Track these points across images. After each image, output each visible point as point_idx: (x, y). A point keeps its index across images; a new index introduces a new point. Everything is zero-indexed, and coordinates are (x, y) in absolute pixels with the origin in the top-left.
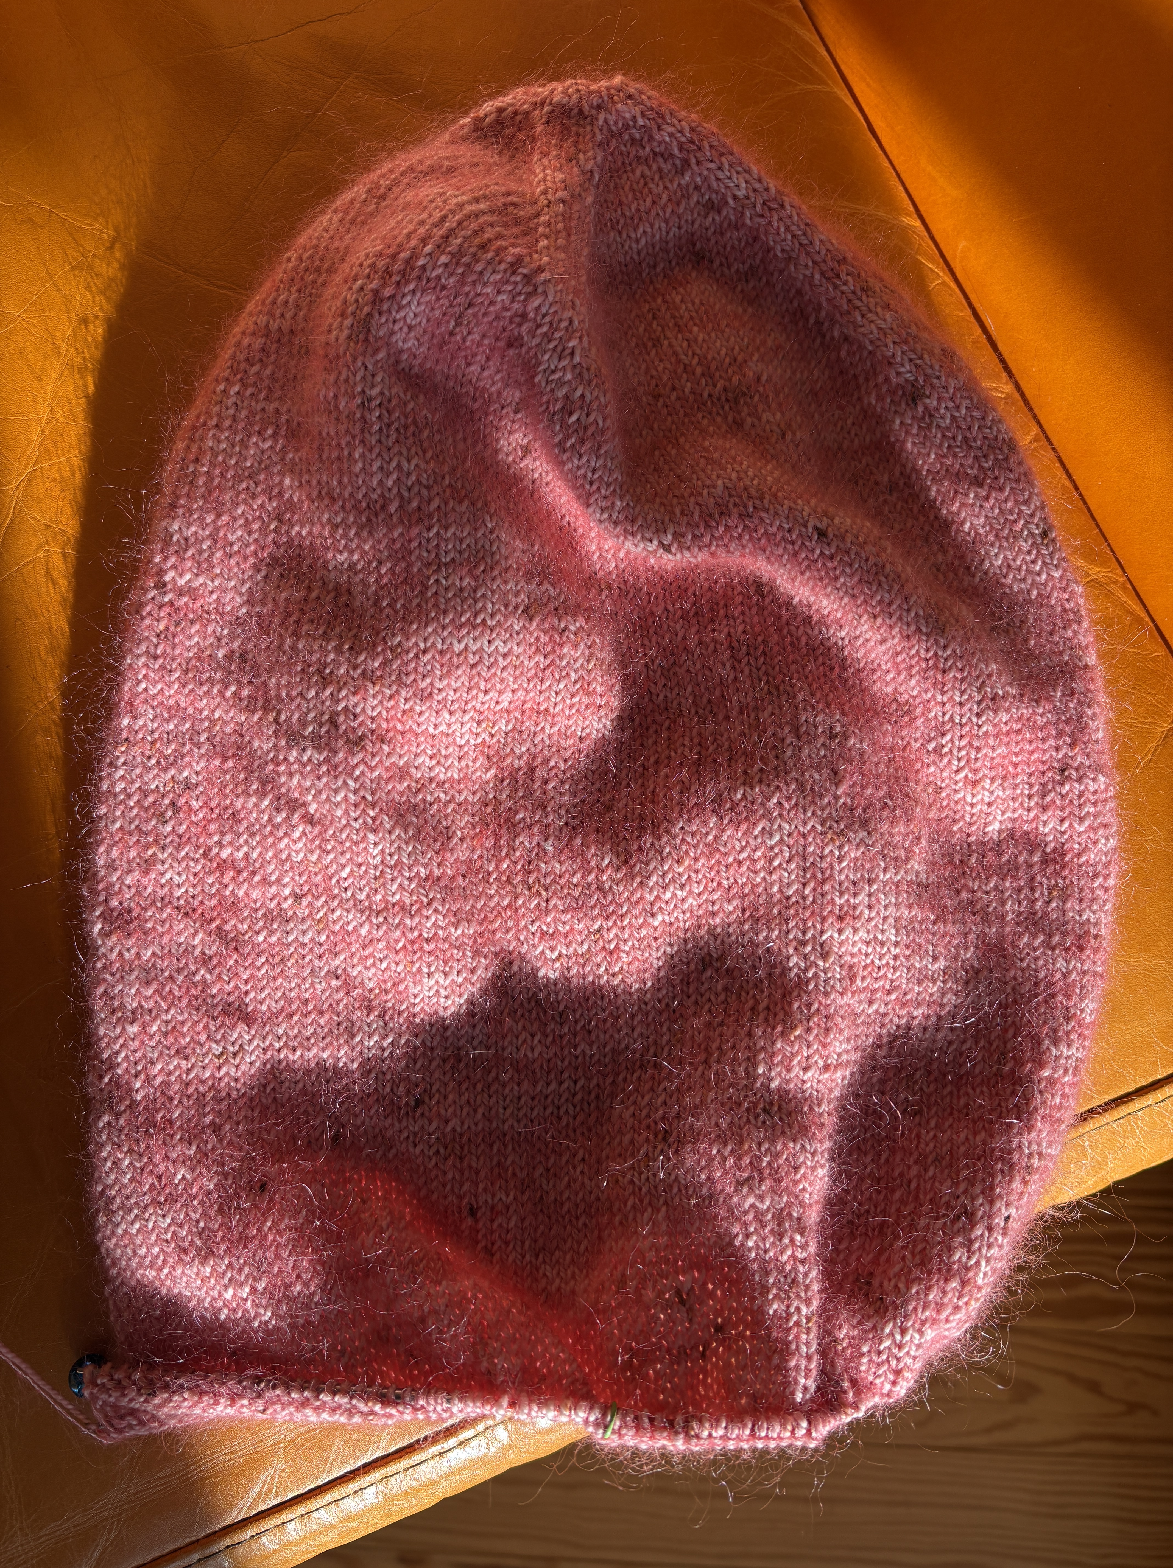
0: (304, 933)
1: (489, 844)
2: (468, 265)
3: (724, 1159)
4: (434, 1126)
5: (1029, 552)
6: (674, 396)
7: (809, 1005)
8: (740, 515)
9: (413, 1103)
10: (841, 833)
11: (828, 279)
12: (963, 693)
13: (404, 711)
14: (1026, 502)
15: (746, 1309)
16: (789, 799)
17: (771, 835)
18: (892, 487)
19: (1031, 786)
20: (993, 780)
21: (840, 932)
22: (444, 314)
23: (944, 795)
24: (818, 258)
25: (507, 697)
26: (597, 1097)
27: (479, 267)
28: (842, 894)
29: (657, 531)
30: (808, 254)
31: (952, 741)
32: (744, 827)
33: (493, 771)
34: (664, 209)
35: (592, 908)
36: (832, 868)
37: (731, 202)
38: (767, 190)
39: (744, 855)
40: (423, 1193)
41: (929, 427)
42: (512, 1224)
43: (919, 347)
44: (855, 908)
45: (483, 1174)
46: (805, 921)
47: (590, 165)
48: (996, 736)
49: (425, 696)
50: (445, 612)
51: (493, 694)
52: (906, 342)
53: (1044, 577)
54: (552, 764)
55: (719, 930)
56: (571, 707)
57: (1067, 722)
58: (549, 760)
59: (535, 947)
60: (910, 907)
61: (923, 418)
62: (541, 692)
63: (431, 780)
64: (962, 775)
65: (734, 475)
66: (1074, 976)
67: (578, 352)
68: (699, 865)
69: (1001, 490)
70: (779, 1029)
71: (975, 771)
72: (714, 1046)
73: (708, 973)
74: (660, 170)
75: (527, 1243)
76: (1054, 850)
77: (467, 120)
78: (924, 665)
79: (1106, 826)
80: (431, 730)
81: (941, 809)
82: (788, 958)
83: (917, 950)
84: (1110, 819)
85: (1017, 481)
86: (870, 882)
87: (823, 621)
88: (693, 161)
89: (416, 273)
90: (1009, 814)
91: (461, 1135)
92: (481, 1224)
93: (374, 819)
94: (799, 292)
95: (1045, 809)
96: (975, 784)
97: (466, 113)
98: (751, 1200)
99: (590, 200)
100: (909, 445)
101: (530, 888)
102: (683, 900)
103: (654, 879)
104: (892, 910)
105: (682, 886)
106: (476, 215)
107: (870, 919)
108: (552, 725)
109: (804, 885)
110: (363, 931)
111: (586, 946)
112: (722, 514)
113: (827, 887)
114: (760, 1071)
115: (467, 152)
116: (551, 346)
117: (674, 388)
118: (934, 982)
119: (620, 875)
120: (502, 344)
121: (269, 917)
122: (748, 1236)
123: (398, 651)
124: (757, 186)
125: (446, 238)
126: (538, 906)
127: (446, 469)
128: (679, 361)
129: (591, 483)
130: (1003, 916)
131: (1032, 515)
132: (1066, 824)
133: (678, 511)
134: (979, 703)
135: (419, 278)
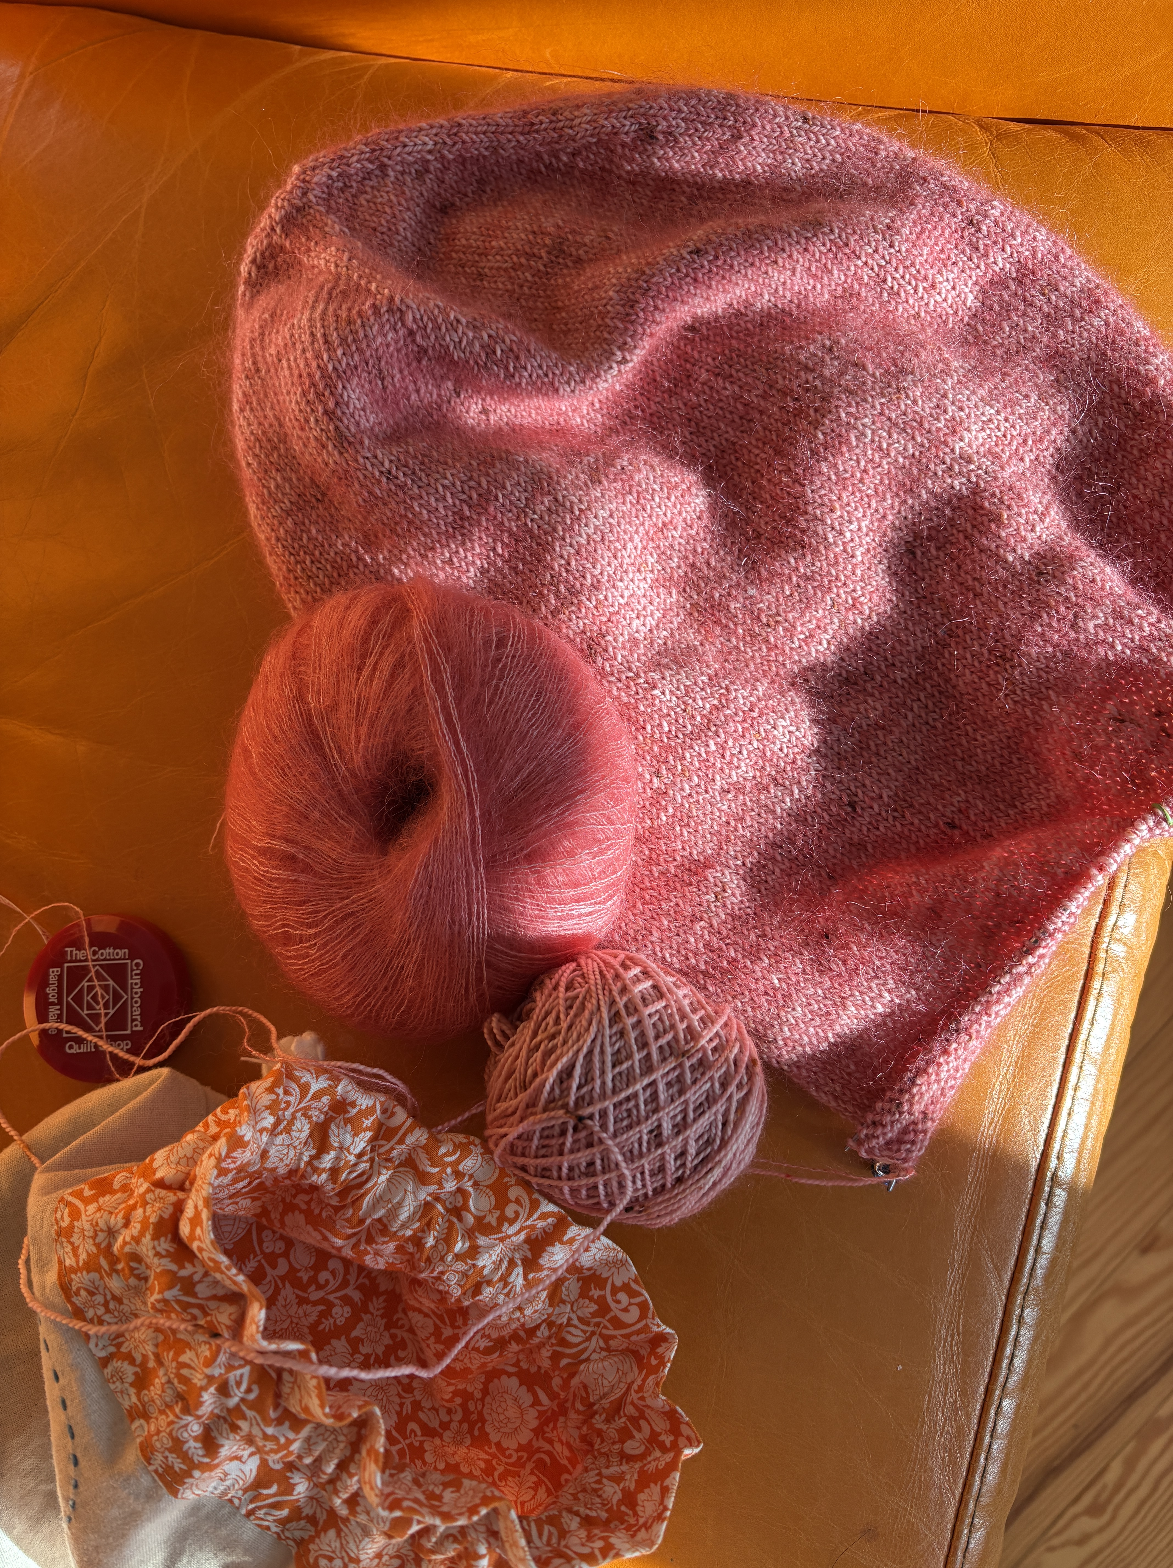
0: (682, 789)
1: (718, 631)
2: (354, 340)
3: (1050, 625)
4: (876, 807)
5: (809, 139)
6: (526, 290)
7: (993, 495)
8: (643, 295)
9: (849, 809)
10: (898, 390)
11: (529, 133)
12: (869, 244)
13: (596, 608)
14: (775, 116)
15: (1161, 686)
16: (849, 405)
17: (864, 434)
18: (692, 198)
19: (963, 252)
20: (939, 272)
21: (961, 440)
22: (370, 382)
23: (923, 314)
24: (510, 129)
25: (637, 538)
26: (940, 692)
27: (361, 334)
28: (938, 419)
29: (608, 359)
30: (502, 133)
31: (894, 278)
32: (844, 449)
33: (674, 591)
34: (400, 204)
35: (815, 594)
36: (916, 412)
37: (429, 157)
38: (442, 127)
39: (863, 463)
40: (913, 849)
41: (676, 141)
42: (981, 806)
43: (621, 105)
44: (953, 419)
45: (932, 800)
46: (937, 457)
47: (337, 227)
48: (914, 246)
49: (596, 586)
50: (555, 530)
51: (629, 545)
52: (611, 112)
53: (833, 142)
54: (699, 550)
55: (897, 523)
56: (675, 506)
57: (941, 196)
58: (695, 549)
59: (809, 653)
60: (980, 385)
61: (667, 141)
62: (650, 517)
63: (651, 631)
64: (921, 290)
65: (614, 281)
66: (1111, 320)
67: (460, 317)
68: (845, 500)
69: (754, 125)
70: (993, 526)
71: (926, 278)
72: (970, 582)
73: (919, 553)
74: (372, 187)
75: (1002, 807)
76: (1018, 271)
77: (242, 288)
78: (831, 255)
79: (1029, 225)
80: (622, 601)
81: (931, 324)
82: (952, 487)
83: (1012, 403)
84: (1026, 220)
85: (757, 110)
86: (945, 396)
87: (748, 305)
88: (385, 160)
89: (334, 376)
90: (970, 283)
91: (896, 795)
92: (965, 827)
93: (646, 682)
94: (520, 161)
95: (986, 255)
96: (933, 286)
97: (235, 286)
98: (1091, 626)
99: (360, 244)
100: (676, 165)
101: (768, 625)
102: (860, 529)
103: (830, 536)
104: (973, 397)
105: (850, 522)
106: (324, 312)
107: (968, 416)
108: (675, 529)
109: (913, 438)
110: (713, 748)
111: (836, 620)
112: (632, 307)
113: (926, 425)
114: (1011, 559)
115: (265, 301)
116: (443, 329)
117: (521, 286)
118: (1043, 410)
119: (809, 558)
120: (414, 364)
121: (655, 802)
122: (1112, 646)
123: (555, 582)
124: (434, 131)
125: (326, 342)
126: (785, 630)
127: (466, 459)
128: (506, 270)
129: (546, 375)
130: (1034, 337)
131: (787, 118)
132: (1008, 248)
133: (606, 335)
134: (884, 239)
135: (339, 377)
